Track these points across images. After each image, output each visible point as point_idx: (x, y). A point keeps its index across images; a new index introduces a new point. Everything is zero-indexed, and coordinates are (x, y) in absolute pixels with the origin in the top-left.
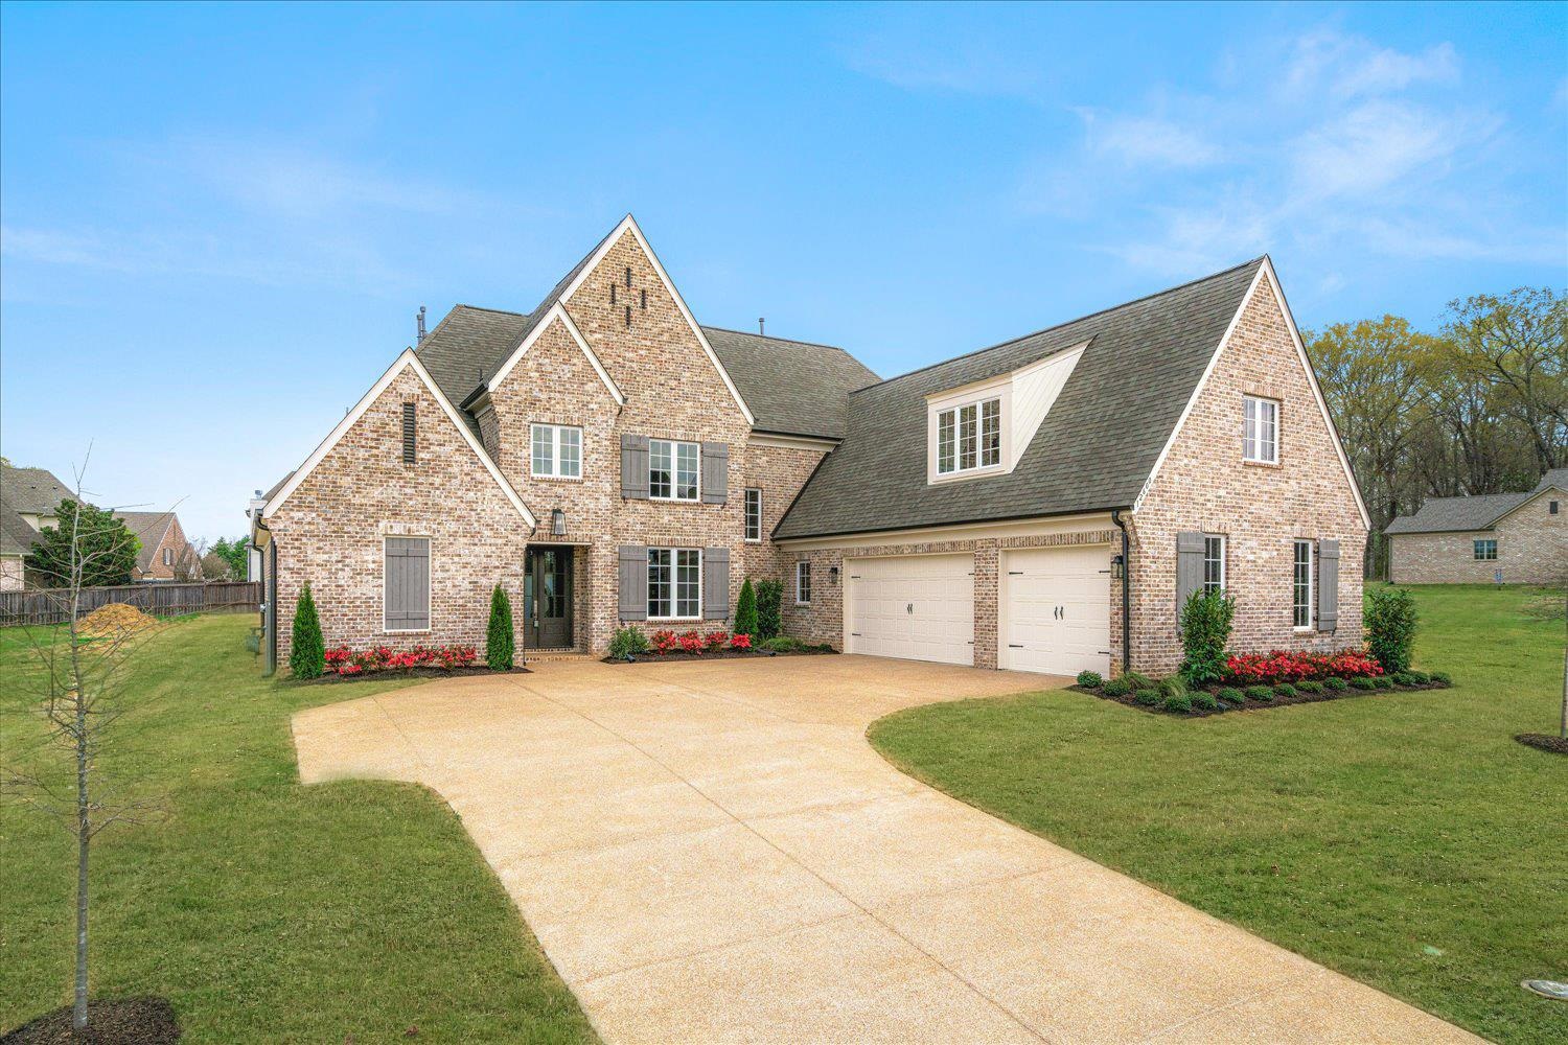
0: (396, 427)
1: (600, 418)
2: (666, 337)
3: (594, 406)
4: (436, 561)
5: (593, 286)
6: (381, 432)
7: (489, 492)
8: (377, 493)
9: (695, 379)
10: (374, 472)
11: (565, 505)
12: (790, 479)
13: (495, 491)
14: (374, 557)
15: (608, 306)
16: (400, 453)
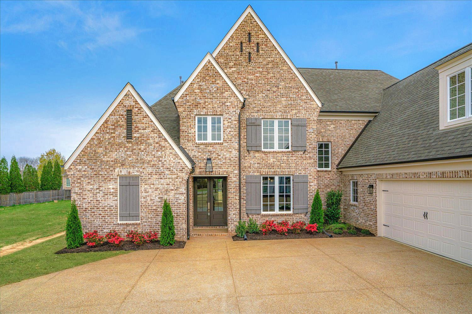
0: (123, 122)
1: (232, 110)
2: (270, 65)
3: (228, 104)
4: (143, 187)
5: (231, 44)
6: (116, 125)
7: (168, 152)
8: (114, 155)
9: (287, 85)
10: (113, 145)
11: (214, 156)
12: (347, 136)
13: (171, 151)
14: (113, 186)
15: (238, 53)
16: (124, 135)
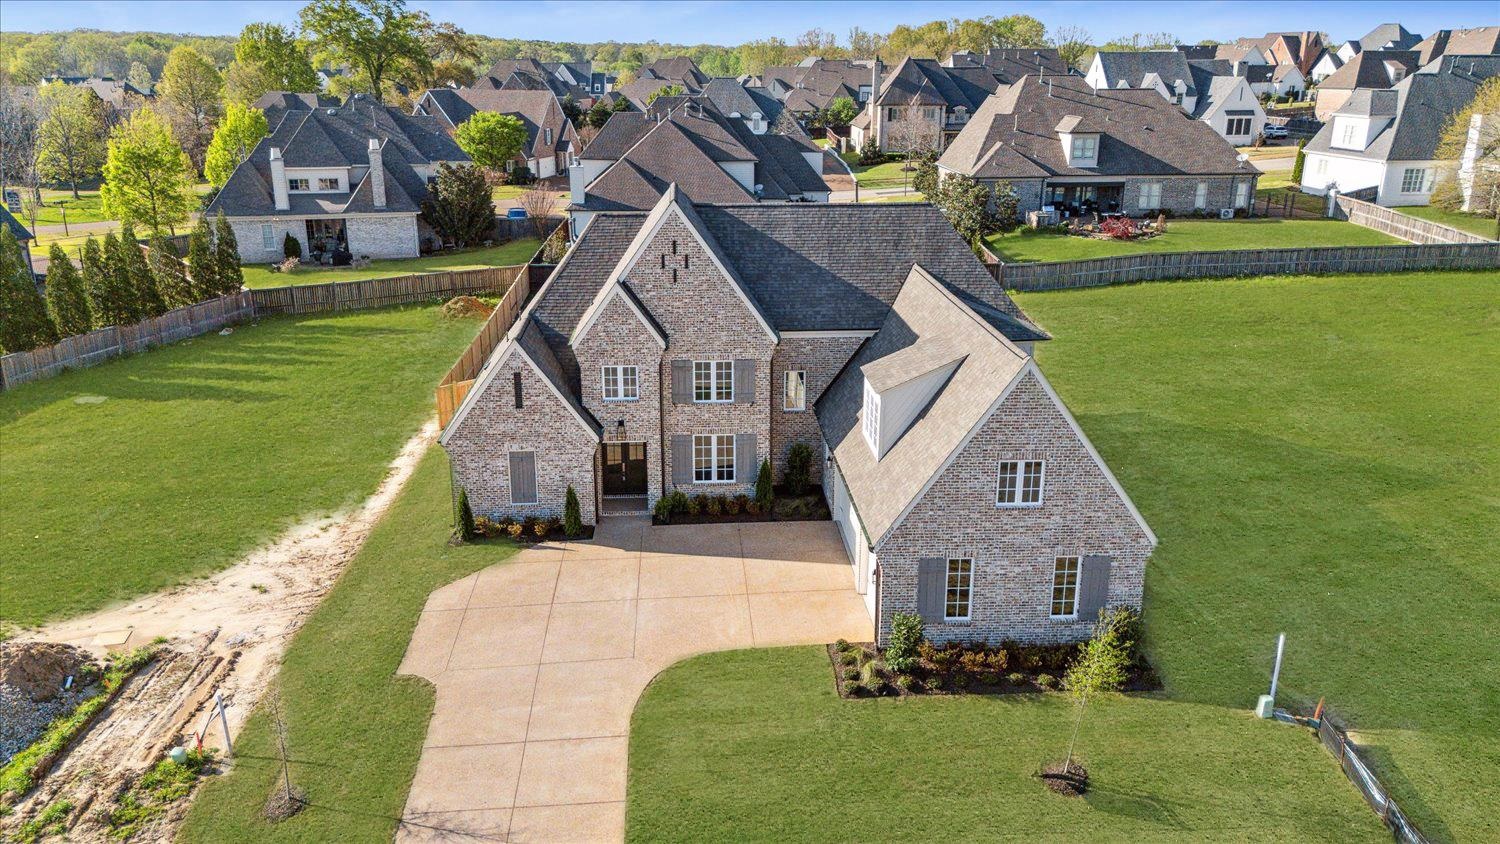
0: (510, 388)
1: (649, 359)
2: (705, 287)
3: (645, 351)
4: (539, 464)
5: (648, 258)
6: (501, 392)
7: (568, 422)
8: (501, 427)
9: (729, 314)
10: (499, 416)
11: (627, 417)
12: (832, 361)
13: (572, 421)
14: (503, 463)
15: (659, 271)
16: (514, 403)
